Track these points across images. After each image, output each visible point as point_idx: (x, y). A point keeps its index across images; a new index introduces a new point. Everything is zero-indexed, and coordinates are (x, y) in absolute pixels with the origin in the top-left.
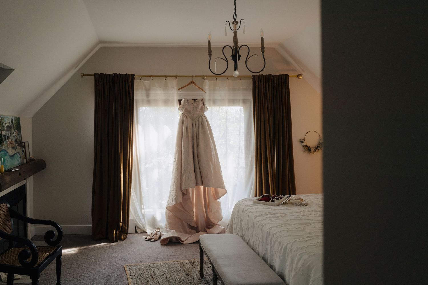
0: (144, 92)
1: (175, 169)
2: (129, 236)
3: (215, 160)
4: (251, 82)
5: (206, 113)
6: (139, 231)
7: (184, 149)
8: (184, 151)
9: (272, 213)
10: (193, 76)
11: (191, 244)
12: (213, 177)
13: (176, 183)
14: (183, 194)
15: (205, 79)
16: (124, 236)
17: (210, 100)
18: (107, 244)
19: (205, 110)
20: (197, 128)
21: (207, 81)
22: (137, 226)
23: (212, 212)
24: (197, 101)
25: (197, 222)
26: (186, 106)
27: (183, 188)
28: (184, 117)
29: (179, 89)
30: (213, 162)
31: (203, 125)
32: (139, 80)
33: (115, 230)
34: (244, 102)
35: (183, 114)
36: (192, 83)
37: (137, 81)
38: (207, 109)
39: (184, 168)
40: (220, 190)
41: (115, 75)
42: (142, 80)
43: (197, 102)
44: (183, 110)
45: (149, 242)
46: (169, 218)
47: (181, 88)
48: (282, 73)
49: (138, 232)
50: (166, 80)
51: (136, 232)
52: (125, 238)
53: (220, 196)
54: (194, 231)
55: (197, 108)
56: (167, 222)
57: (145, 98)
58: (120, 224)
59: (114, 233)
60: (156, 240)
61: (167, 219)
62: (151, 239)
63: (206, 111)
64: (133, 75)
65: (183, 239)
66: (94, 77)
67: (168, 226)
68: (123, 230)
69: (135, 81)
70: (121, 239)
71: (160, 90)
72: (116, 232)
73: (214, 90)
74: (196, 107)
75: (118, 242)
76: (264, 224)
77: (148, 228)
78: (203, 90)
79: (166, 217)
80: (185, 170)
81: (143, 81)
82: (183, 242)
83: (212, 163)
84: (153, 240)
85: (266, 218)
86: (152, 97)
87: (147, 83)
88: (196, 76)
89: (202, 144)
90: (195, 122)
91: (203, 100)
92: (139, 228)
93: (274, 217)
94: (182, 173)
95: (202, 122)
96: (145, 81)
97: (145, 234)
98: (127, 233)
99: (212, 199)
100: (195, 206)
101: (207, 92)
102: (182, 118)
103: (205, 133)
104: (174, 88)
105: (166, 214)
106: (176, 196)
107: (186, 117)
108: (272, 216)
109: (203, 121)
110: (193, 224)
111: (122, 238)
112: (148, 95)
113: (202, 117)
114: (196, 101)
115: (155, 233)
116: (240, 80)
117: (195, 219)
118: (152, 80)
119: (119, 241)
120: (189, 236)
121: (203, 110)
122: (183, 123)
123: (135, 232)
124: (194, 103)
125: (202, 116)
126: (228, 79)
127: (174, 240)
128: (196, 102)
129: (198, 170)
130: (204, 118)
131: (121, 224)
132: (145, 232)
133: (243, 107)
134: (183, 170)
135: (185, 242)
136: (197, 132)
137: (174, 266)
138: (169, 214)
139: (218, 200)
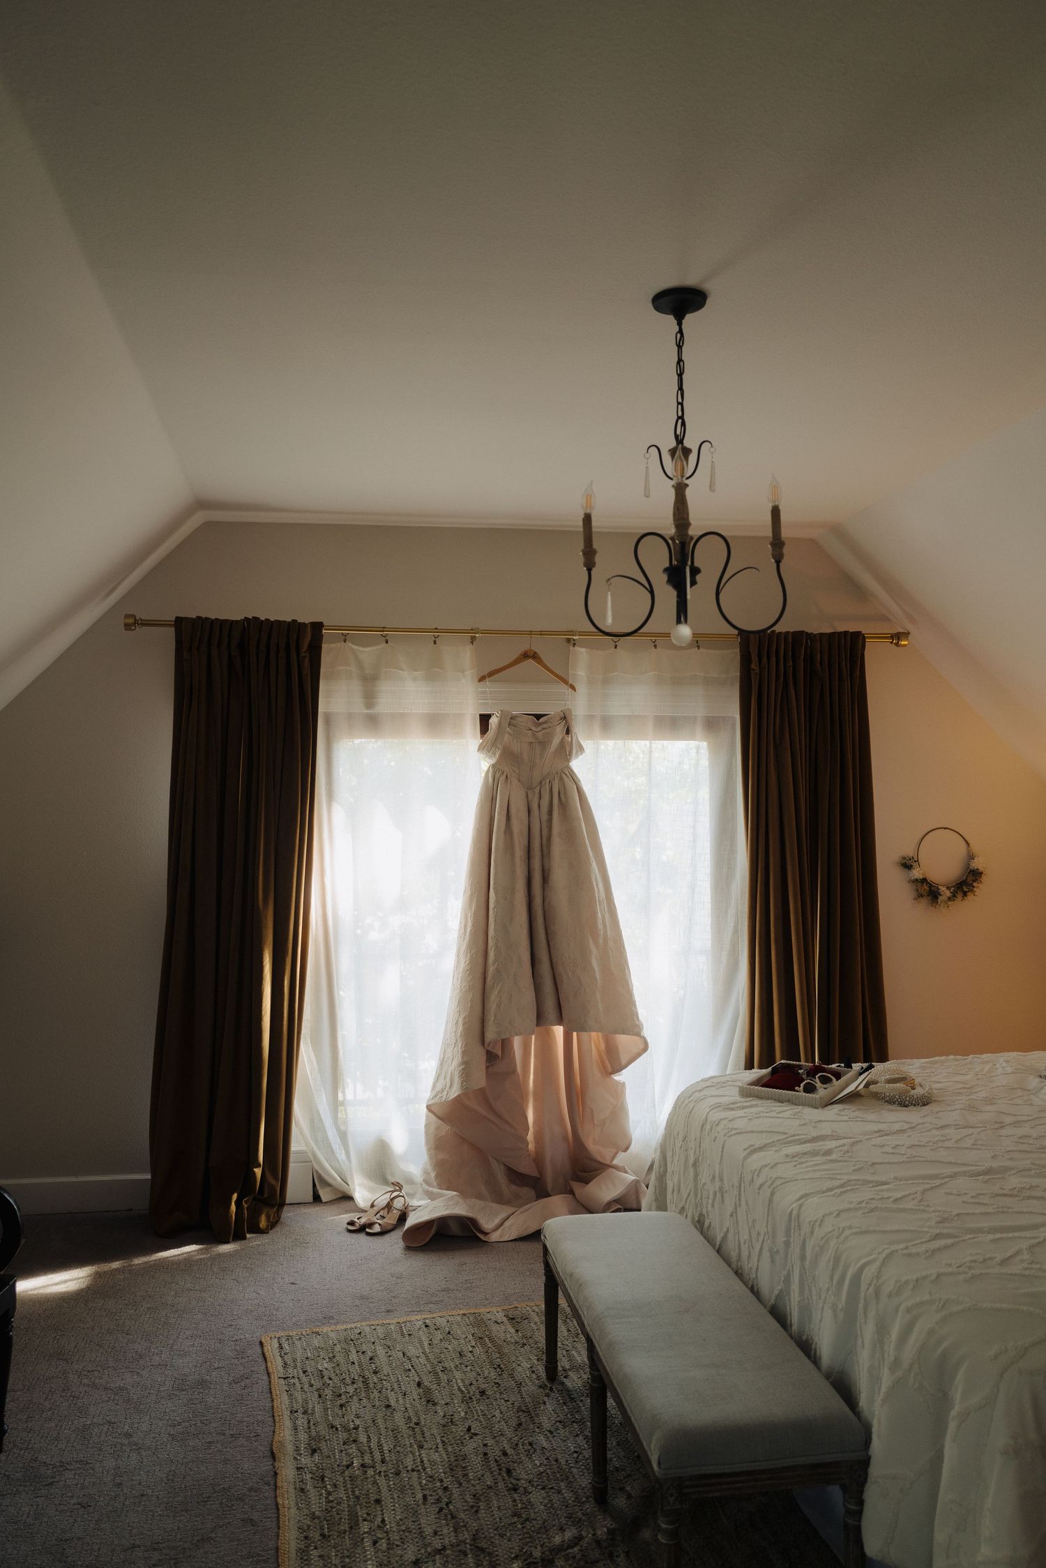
0: (356, 687)
1: (462, 965)
2: (287, 1213)
3: (605, 932)
4: (733, 655)
5: (578, 765)
6: (325, 1195)
7: (496, 893)
8: (497, 901)
9: (809, 1137)
10: (531, 633)
11: (517, 1243)
12: (598, 996)
13: (465, 1018)
14: (491, 1057)
15: (574, 645)
16: (268, 1218)
17: (590, 718)
18: (201, 1249)
19: (574, 751)
20: (545, 817)
21: (583, 650)
22: (320, 1177)
23: (596, 1123)
24: (545, 722)
25: (538, 1160)
26: (507, 737)
27: (490, 1036)
28: (497, 775)
29: (482, 679)
30: (601, 941)
31: (564, 806)
32: (339, 645)
33: (235, 1196)
34: (712, 725)
35: (494, 766)
36: (526, 656)
37: (333, 645)
38: (581, 749)
39: (494, 962)
40: (623, 1040)
41: (253, 626)
42: (350, 644)
43: (544, 726)
44: (494, 754)
45: (362, 1236)
46: (438, 1145)
47: (491, 674)
48: (841, 628)
49: (324, 1199)
50: (435, 643)
51: (317, 1198)
52: (273, 1224)
53: (624, 1062)
54: (527, 1192)
55: (544, 744)
56: (431, 1158)
57: (359, 707)
58: (254, 1172)
59: (233, 1207)
60: (390, 1227)
61: (429, 1150)
62: (371, 1225)
63: (577, 756)
64: (317, 627)
65: (487, 1223)
66: (172, 630)
67: (433, 1175)
68: (266, 1196)
69: (325, 646)
70: (256, 1230)
71: (415, 679)
72: (238, 1203)
73: (606, 682)
74: (540, 742)
75: (244, 1238)
76: (779, 1182)
77: (360, 1185)
78: (566, 682)
79: (427, 1142)
80: (498, 971)
81: (355, 647)
82: (486, 1234)
83: (596, 943)
84: (377, 1229)
85: (787, 1156)
86: (384, 705)
87: (367, 654)
88: (541, 633)
89: (559, 876)
90: (537, 796)
91: (567, 716)
92: (326, 1184)
93: (814, 1153)
94: (489, 979)
95: (562, 796)
96: (361, 649)
97: (348, 1204)
98: (282, 1204)
99: (595, 1073)
100: (535, 1100)
101: (582, 688)
102: (490, 780)
103: (571, 835)
104: (463, 672)
105: (426, 1132)
106: (463, 1067)
107: (505, 775)
108: (806, 1150)
109: (565, 793)
110: (526, 1168)
111: (263, 1223)
112: (370, 698)
113: (561, 779)
114: (541, 720)
115: (385, 1203)
116: (698, 647)
117: (531, 1146)
118: (387, 642)
119: (248, 1236)
120: (509, 1210)
121: (566, 751)
122: (493, 799)
123: (310, 1199)
124: (533, 728)
125: (564, 776)
126: (655, 646)
127: (455, 1229)
128: (540, 724)
129: (545, 968)
130: (568, 781)
131: (258, 1171)
132: (347, 1198)
133: (705, 743)
134: (491, 969)
135: (494, 1237)
136: (545, 833)
137: (449, 1333)
138: (438, 1128)
139: (617, 1077)
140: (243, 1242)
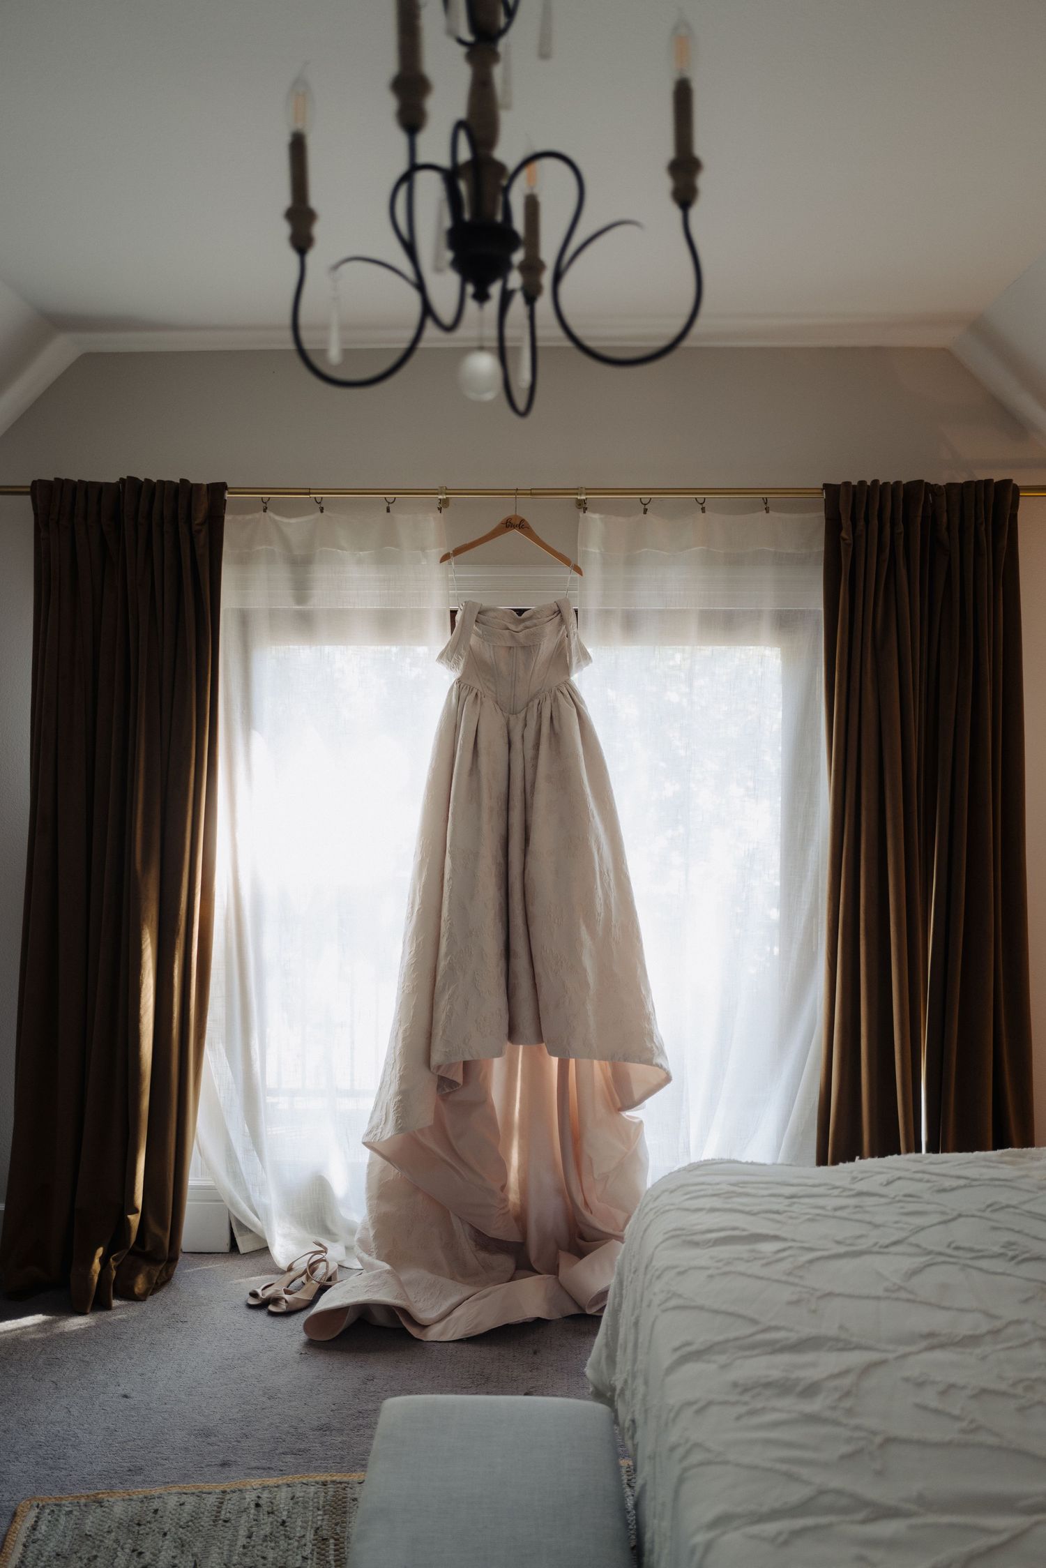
0: (282, 574)
1: (407, 957)
2: (185, 1271)
3: (608, 919)
4: (817, 519)
5: (584, 681)
6: (244, 1245)
7: (453, 858)
8: (453, 870)
10: (517, 492)
11: (461, 1346)
12: (590, 1007)
13: (405, 1031)
14: (445, 1084)
15: (585, 509)
16: (149, 1278)
17: (606, 614)
18: (45, 1323)
19: (574, 660)
20: (530, 753)
21: (596, 516)
22: (240, 1224)
23: (596, 1176)
24: (530, 618)
25: (521, 1218)
26: (474, 640)
27: (436, 1058)
28: (463, 694)
29: (445, 558)
30: (600, 929)
31: (557, 736)
32: (257, 515)
33: (100, 1251)
34: (785, 622)
35: (459, 681)
36: (508, 525)
37: (249, 517)
38: (585, 657)
39: (447, 955)
40: (636, 1070)
41: (131, 484)
42: (272, 515)
43: (528, 623)
44: (457, 663)
45: (261, 1316)
46: (382, 1193)
47: (457, 552)
49: (242, 1249)
50: (388, 510)
51: (234, 1246)
52: (160, 1283)
53: (637, 1096)
55: (529, 649)
56: (371, 1211)
57: (286, 602)
58: (128, 1220)
59: (97, 1265)
60: (301, 1305)
61: (369, 1199)
62: (275, 1300)
63: (579, 667)
64: (218, 490)
65: (425, 1309)
66: (29, 498)
67: (372, 1233)
68: (148, 1248)
69: (228, 518)
70: (128, 1295)
71: (360, 562)
72: (104, 1261)
73: (631, 562)
74: (523, 647)
75: (108, 1307)
77: (285, 1236)
78: (567, 561)
79: (369, 1188)
80: (451, 967)
81: (277, 518)
82: (424, 1327)
83: (592, 933)
84: (283, 1307)
86: (320, 599)
87: (295, 526)
88: (532, 493)
89: (543, 837)
90: (521, 724)
91: (563, 610)
92: (245, 1229)
94: (439, 978)
95: (555, 722)
96: (285, 520)
97: (261, 1261)
98: (172, 1260)
99: (597, 1109)
100: (522, 1137)
101: (594, 573)
102: (454, 700)
103: (565, 780)
104: (423, 549)
105: (369, 1174)
106: (399, 1098)
107: (473, 694)
109: (560, 719)
111: (140, 1284)
112: (301, 589)
113: (555, 699)
114: (525, 615)
115: (305, 1266)
116: (767, 510)
117: (513, 1196)
118: (322, 511)
119: (115, 1303)
120: (467, 1291)
121: (562, 660)
122: (456, 728)
124: (512, 627)
125: (559, 695)
126: (703, 510)
127: (380, 1319)
128: (524, 620)
129: (521, 963)
130: (565, 704)
131: (134, 1219)
133: (780, 649)
134: (443, 964)
135: (433, 1334)
136: (529, 777)
138: (383, 1170)
139: (628, 1114)
140: (104, 1314)
